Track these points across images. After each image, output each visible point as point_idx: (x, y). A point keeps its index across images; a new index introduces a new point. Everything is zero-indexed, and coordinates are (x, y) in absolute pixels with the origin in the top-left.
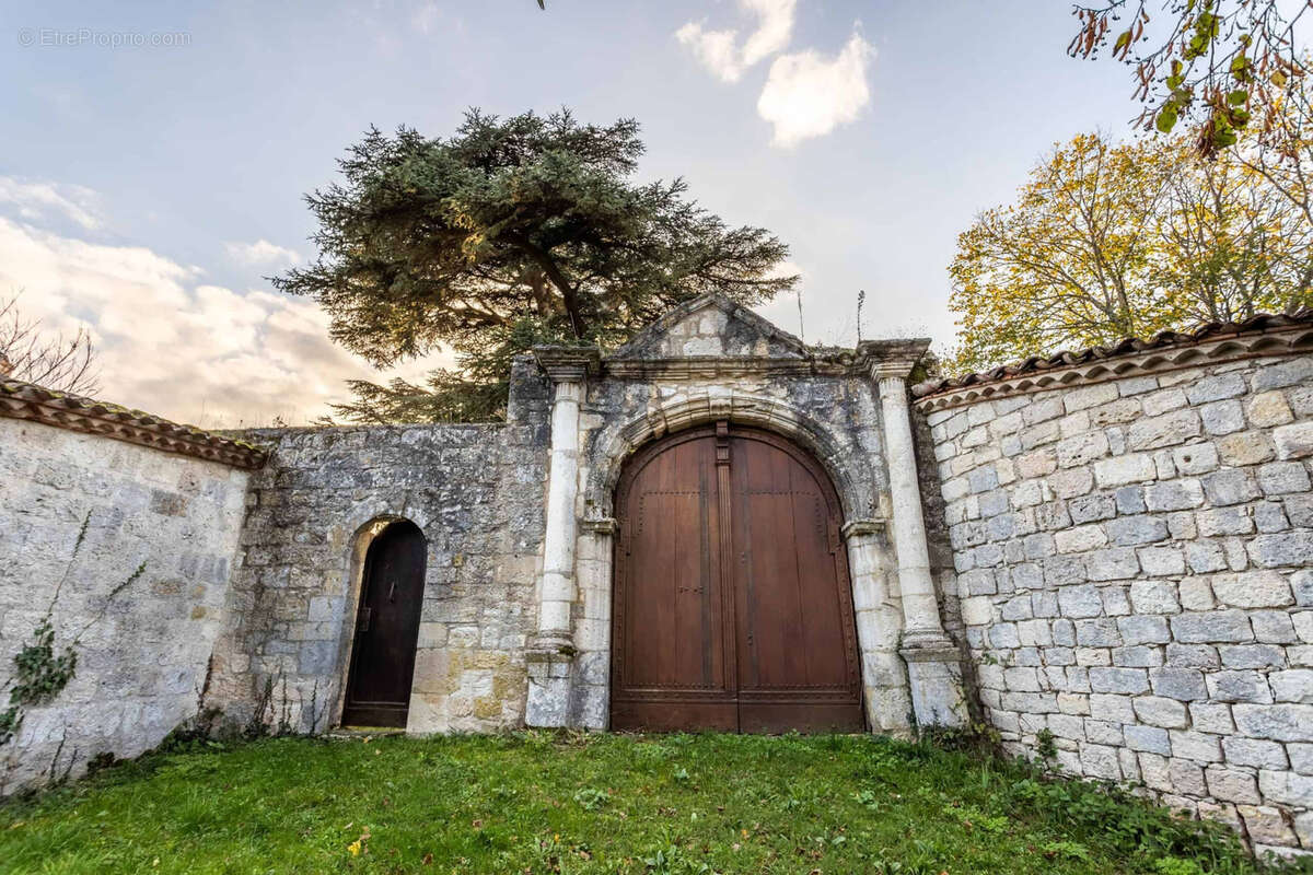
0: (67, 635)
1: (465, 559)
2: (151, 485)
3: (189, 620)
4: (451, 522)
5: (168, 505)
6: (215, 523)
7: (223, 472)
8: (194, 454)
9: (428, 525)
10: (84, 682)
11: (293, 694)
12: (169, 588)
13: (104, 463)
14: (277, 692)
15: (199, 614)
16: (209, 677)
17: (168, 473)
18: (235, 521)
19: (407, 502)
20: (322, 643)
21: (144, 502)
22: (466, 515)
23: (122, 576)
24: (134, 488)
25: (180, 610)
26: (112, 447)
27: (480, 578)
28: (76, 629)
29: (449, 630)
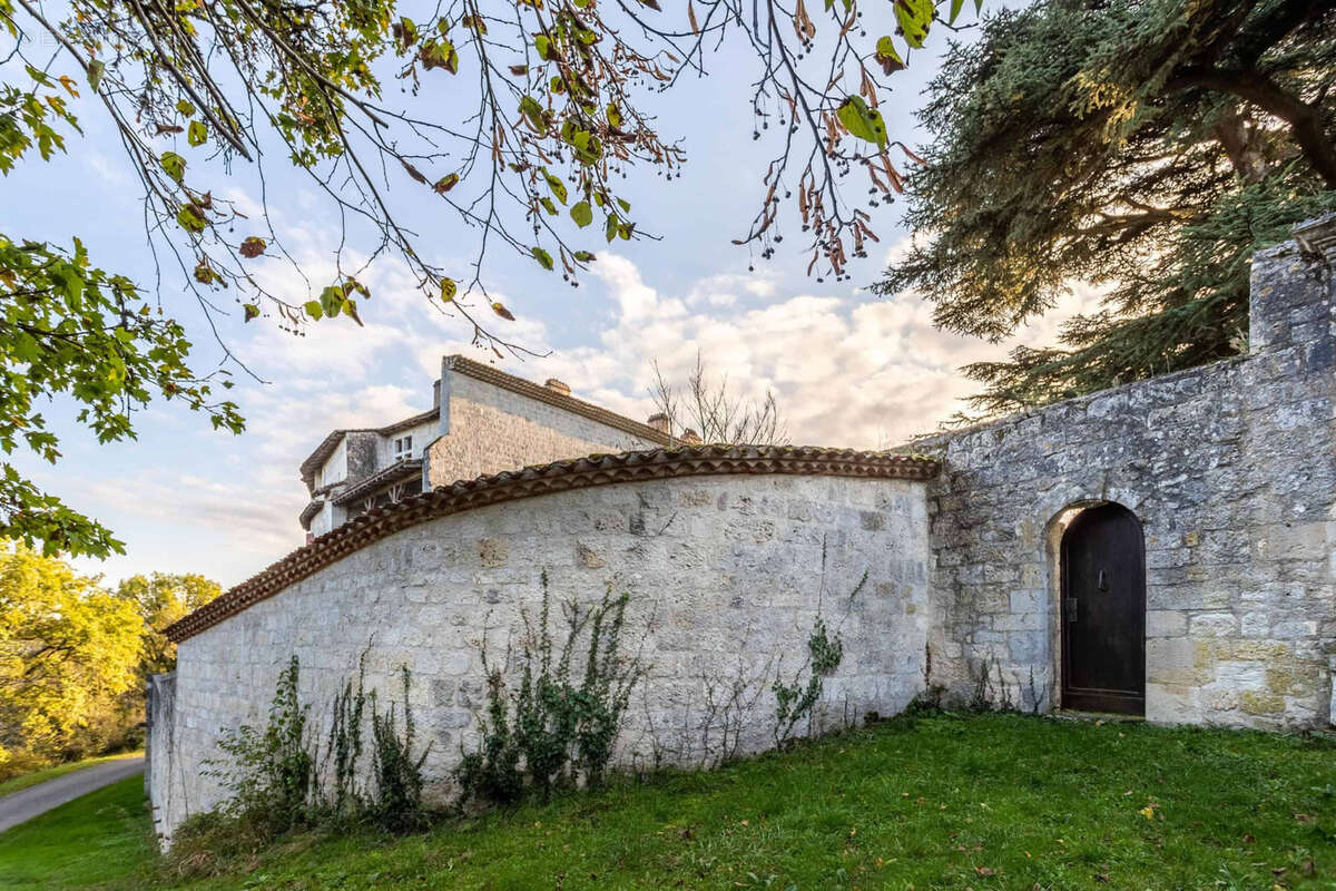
0: (833, 627)
1: (1202, 538)
2: (858, 508)
3: (905, 614)
4: (1173, 497)
5: (872, 522)
6: (908, 533)
7: (904, 486)
8: (882, 476)
9: (1141, 505)
10: (849, 660)
11: (1009, 678)
12: (886, 590)
13: (824, 496)
14: (993, 675)
15: (911, 610)
16: (929, 661)
17: (864, 495)
18: (923, 530)
19: (1108, 483)
20: (1030, 634)
21: (855, 522)
22: (1197, 485)
23: (855, 582)
24: (847, 512)
25: (898, 607)
26: (827, 481)
27: (1229, 557)
28: (842, 626)
29: (1189, 618)
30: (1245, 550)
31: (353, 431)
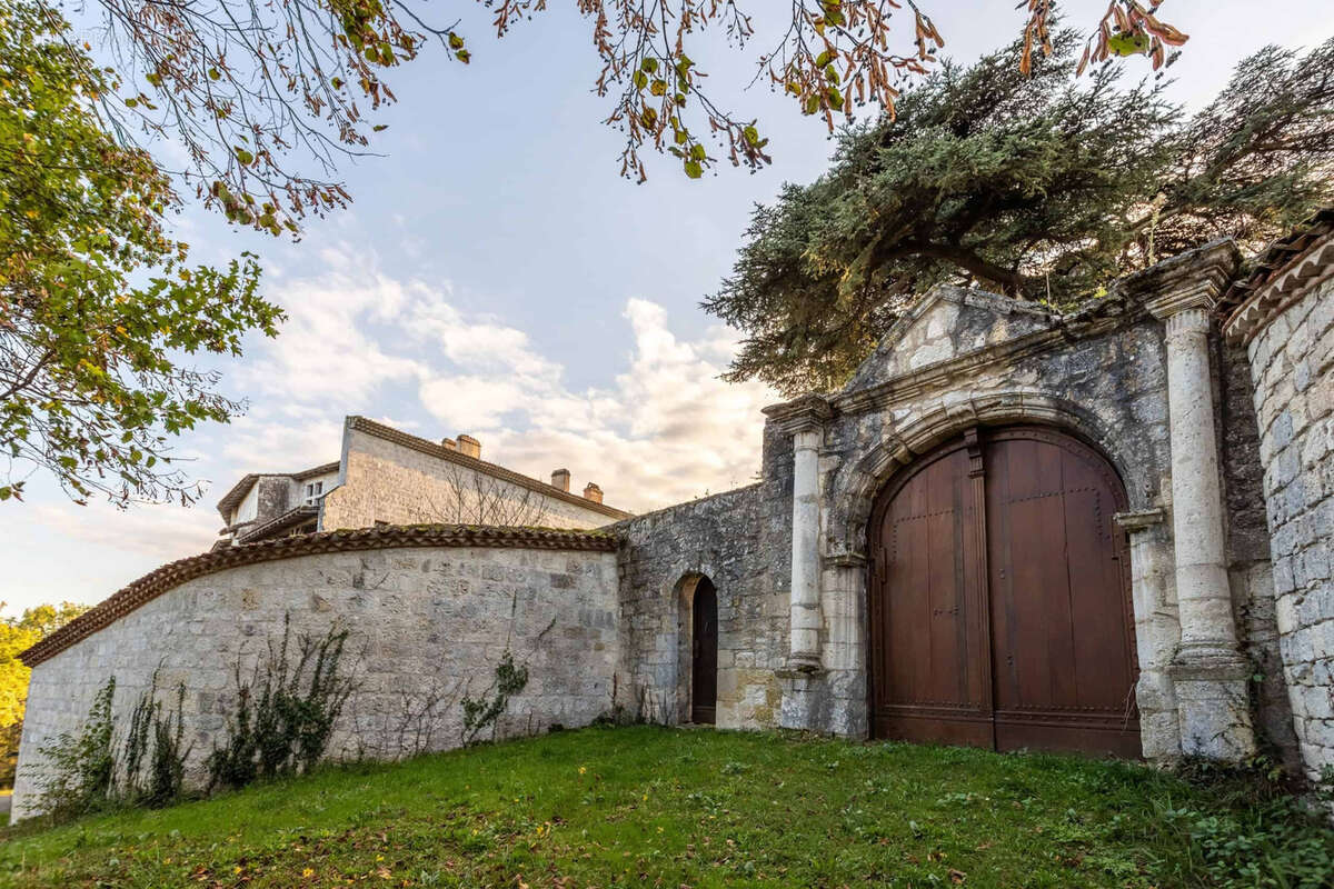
0: (520, 659)
1: (741, 600)
2: (548, 571)
3: (593, 652)
4: (729, 572)
5: (561, 582)
6: (598, 590)
7: (595, 556)
8: (569, 548)
9: (715, 577)
10: (535, 684)
11: (655, 699)
12: (575, 632)
13: (517, 562)
14: (647, 696)
15: (600, 648)
16: (615, 687)
17: (558, 563)
18: (613, 588)
19: (701, 561)
20: (664, 665)
21: (545, 582)
22: (739, 565)
23: (543, 626)
24: (538, 575)
25: (586, 646)
26: (520, 552)
27: (751, 612)
28: (522, 656)
29: (735, 654)
30: (758, 609)
31: (266, 475)
